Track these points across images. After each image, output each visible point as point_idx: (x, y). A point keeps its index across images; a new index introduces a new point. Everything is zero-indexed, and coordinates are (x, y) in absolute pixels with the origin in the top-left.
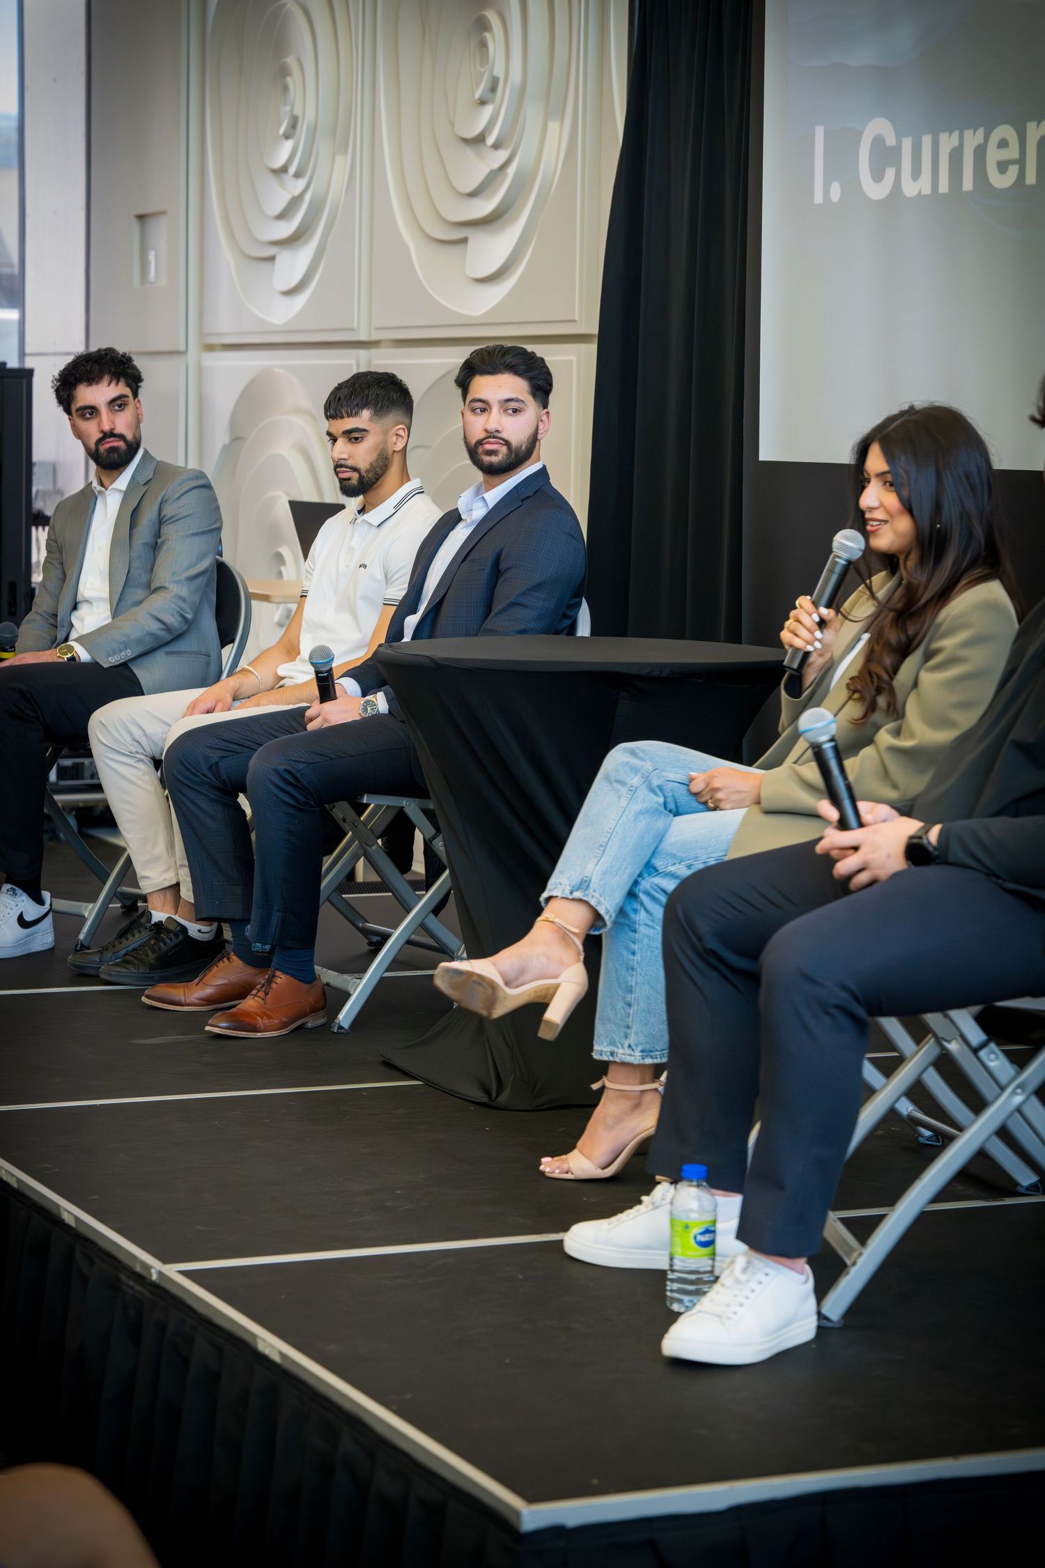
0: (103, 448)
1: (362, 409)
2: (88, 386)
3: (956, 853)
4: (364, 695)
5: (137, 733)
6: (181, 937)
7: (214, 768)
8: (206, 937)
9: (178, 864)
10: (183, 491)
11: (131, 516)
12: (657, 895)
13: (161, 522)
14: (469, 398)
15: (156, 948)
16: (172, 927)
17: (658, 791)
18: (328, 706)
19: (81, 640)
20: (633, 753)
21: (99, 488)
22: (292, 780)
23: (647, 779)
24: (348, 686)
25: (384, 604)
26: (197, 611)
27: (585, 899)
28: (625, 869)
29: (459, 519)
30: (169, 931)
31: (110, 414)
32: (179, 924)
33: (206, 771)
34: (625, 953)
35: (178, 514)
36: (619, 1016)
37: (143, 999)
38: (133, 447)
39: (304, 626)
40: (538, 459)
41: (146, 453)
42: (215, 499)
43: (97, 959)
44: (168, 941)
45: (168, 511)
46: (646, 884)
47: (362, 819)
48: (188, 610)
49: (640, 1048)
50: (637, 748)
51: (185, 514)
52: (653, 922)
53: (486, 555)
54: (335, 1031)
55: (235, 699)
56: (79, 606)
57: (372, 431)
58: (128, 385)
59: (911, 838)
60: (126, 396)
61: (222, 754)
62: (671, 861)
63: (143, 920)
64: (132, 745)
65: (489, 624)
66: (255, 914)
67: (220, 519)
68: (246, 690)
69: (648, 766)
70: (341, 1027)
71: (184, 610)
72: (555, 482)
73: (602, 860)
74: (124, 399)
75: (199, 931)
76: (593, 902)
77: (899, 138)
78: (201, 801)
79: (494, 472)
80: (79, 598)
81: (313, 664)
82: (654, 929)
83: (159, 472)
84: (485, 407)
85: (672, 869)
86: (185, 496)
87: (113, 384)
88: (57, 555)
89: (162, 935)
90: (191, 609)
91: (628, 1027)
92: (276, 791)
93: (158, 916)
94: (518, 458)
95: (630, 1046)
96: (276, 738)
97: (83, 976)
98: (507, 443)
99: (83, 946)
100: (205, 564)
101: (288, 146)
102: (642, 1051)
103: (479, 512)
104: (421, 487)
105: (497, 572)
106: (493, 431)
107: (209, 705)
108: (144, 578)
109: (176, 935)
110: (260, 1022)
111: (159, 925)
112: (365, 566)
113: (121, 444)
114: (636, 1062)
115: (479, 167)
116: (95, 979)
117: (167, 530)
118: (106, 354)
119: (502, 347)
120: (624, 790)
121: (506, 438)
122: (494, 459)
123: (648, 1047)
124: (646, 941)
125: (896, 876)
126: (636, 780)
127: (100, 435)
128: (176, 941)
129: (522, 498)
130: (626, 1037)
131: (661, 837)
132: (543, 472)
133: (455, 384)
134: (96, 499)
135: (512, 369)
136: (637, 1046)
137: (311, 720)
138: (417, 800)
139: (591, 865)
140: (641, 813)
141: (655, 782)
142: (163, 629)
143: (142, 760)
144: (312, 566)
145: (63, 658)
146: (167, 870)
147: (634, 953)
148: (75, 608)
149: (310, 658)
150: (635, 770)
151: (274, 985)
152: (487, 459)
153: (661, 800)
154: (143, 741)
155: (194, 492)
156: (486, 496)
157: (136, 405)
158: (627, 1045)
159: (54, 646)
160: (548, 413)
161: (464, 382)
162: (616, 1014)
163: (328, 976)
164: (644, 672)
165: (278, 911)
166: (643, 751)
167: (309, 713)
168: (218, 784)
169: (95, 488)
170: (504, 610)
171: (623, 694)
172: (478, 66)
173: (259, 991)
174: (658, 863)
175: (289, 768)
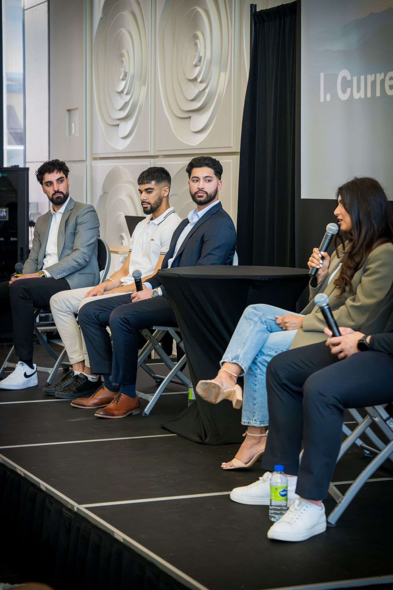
0: (55, 197)
1: (152, 180)
2: (49, 174)
3: (377, 346)
4: (153, 288)
5: (68, 304)
6: (85, 381)
7: (96, 317)
8: (95, 381)
9: (84, 353)
10: (85, 213)
11: (66, 223)
12: (264, 363)
13: (76, 224)
14: (191, 176)
15: (76, 385)
16: (82, 377)
17: (264, 323)
18: (140, 293)
19: (47, 269)
20: (255, 308)
21: (53, 212)
22: (127, 322)
23: (260, 319)
24: (147, 285)
25: (160, 254)
26: (90, 258)
27: (237, 363)
28: (252, 352)
29: (188, 222)
30: (81, 378)
31: (57, 184)
32: (85, 376)
33: (94, 318)
34: (252, 385)
35: (83, 221)
36: (251, 409)
37: (71, 404)
38: (66, 196)
39: (130, 262)
40: (218, 199)
41: (71, 199)
42: (97, 216)
43: (54, 389)
44: (80, 382)
45: (79, 221)
46: (260, 359)
47: (153, 335)
48: (87, 258)
49: (259, 421)
50: (257, 306)
51: (85, 221)
52: (263, 373)
53: (198, 235)
54: (144, 416)
55: (105, 291)
56: (46, 256)
57: (156, 189)
58: (64, 173)
59: (360, 340)
60: (64, 178)
61: (100, 311)
62: (269, 350)
63: (71, 374)
64: (66, 309)
65: (200, 261)
66: (113, 372)
67: (99, 223)
68: (109, 287)
69: (261, 314)
70: (146, 414)
71: (85, 257)
72: (224, 208)
73: (243, 349)
74: (63, 178)
75: (92, 378)
76: (240, 364)
77: (352, 76)
78: (92, 330)
79: (201, 204)
80: (46, 253)
81: (134, 277)
82: (263, 376)
83: (76, 206)
84: (197, 180)
85: (269, 353)
86: (86, 215)
87: (58, 173)
88: (38, 237)
89: (78, 380)
90: (88, 257)
91: (254, 413)
92: (120, 325)
93: (77, 373)
94: (211, 198)
95: (255, 420)
96: (121, 305)
97: (49, 396)
98: (206, 193)
99: (48, 384)
100: (93, 240)
101: (123, 83)
102: (260, 422)
103: (196, 220)
104: (174, 210)
105: (202, 242)
106: (201, 188)
107: (95, 293)
108: (70, 246)
109: (84, 380)
110: (115, 412)
111: (77, 376)
112: (153, 240)
113: (61, 195)
114: (258, 426)
115: (194, 90)
116: (53, 397)
117: (79, 228)
118: (55, 162)
119: (203, 157)
120: (252, 322)
121: (206, 191)
122: (202, 199)
123: (262, 420)
124: (260, 380)
125: (354, 355)
126: (256, 319)
127: (54, 192)
128: (83, 382)
129: (212, 214)
130: (254, 416)
131: (265, 341)
132: (220, 204)
133: (186, 171)
134: (52, 216)
135: (208, 165)
136: (258, 420)
137: (134, 298)
138: (173, 328)
139: (239, 351)
140: (258, 331)
141: (264, 320)
142: (78, 265)
143: (70, 314)
144: (133, 240)
145: (40, 276)
146: (80, 355)
147: (256, 385)
148: (45, 257)
149: (133, 274)
150: (256, 315)
151: (120, 399)
152: (199, 199)
153: (266, 326)
154: (71, 307)
155: (89, 213)
156: (198, 213)
157: (67, 181)
158: (254, 420)
159: (37, 272)
160: (221, 181)
161: (189, 171)
162: (250, 408)
163: (141, 395)
164: (258, 279)
165: (122, 371)
166: (258, 307)
167: (132, 296)
168: (99, 323)
169: (52, 212)
170: (205, 256)
171: (250, 287)
172: (194, 52)
173: (115, 401)
174: (264, 351)
175: (125, 317)
